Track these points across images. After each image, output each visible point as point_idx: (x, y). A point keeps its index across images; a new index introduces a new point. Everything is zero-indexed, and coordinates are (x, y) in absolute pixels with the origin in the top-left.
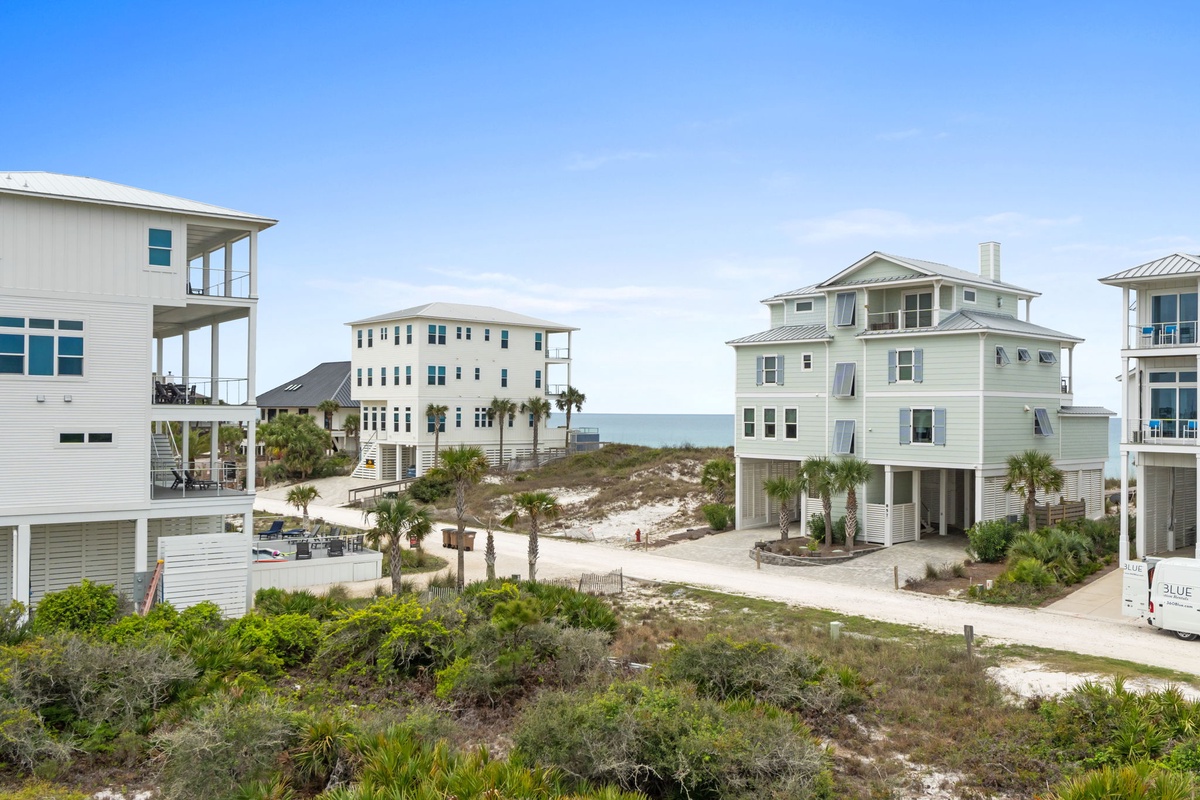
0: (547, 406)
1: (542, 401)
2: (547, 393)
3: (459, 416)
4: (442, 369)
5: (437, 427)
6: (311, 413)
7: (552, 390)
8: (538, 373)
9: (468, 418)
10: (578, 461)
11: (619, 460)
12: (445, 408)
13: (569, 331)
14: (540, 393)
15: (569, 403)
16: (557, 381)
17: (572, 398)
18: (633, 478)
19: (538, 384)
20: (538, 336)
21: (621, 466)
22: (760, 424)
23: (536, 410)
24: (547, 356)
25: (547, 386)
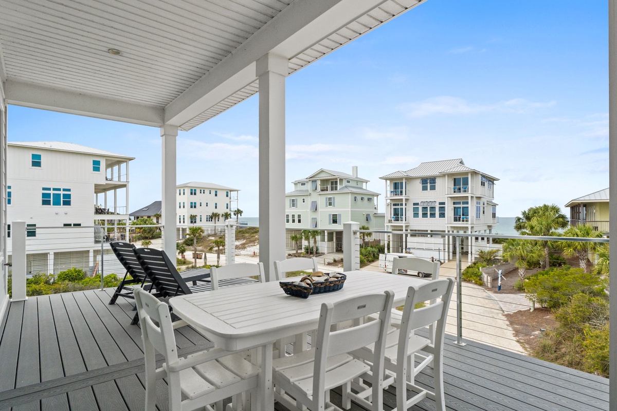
0: (230, 214)
1: (229, 213)
2: (230, 211)
3: (201, 218)
4: (195, 203)
5: (194, 221)
6: (151, 218)
7: (232, 210)
8: (227, 204)
9: (204, 219)
10: (240, 232)
11: (253, 231)
12: (196, 216)
13: (237, 191)
14: (228, 211)
15: (238, 214)
16: (234, 207)
17: (239, 212)
18: (257, 237)
19: (227, 208)
20: (227, 193)
21: (253, 233)
22: (296, 219)
23: (227, 216)
24: (230, 199)
25: (230, 209)
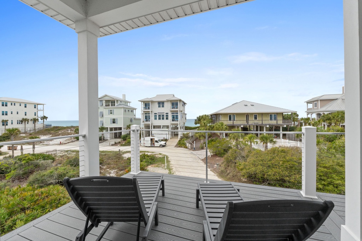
0: (38, 120)
1: (36, 119)
2: (38, 117)
3: (12, 122)
4: (6, 112)
5: (5, 124)
7: (39, 116)
8: (35, 113)
9: (15, 122)
10: (46, 130)
11: (56, 129)
12: (8, 120)
13: (43, 105)
14: (36, 117)
15: (44, 119)
16: (40, 114)
17: (44, 118)
18: (60, 132)
19: (35, 115)
20: (35, 105)
21: (57, 130)
23: (35, 121)
24: (37, 109)
25: (38, 116)
